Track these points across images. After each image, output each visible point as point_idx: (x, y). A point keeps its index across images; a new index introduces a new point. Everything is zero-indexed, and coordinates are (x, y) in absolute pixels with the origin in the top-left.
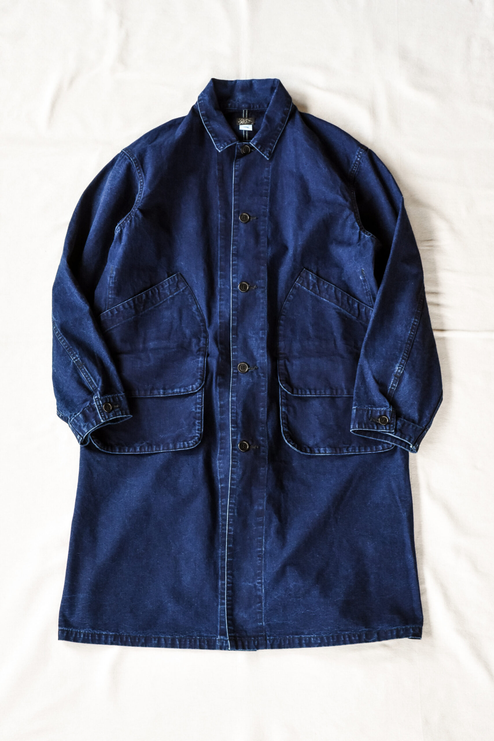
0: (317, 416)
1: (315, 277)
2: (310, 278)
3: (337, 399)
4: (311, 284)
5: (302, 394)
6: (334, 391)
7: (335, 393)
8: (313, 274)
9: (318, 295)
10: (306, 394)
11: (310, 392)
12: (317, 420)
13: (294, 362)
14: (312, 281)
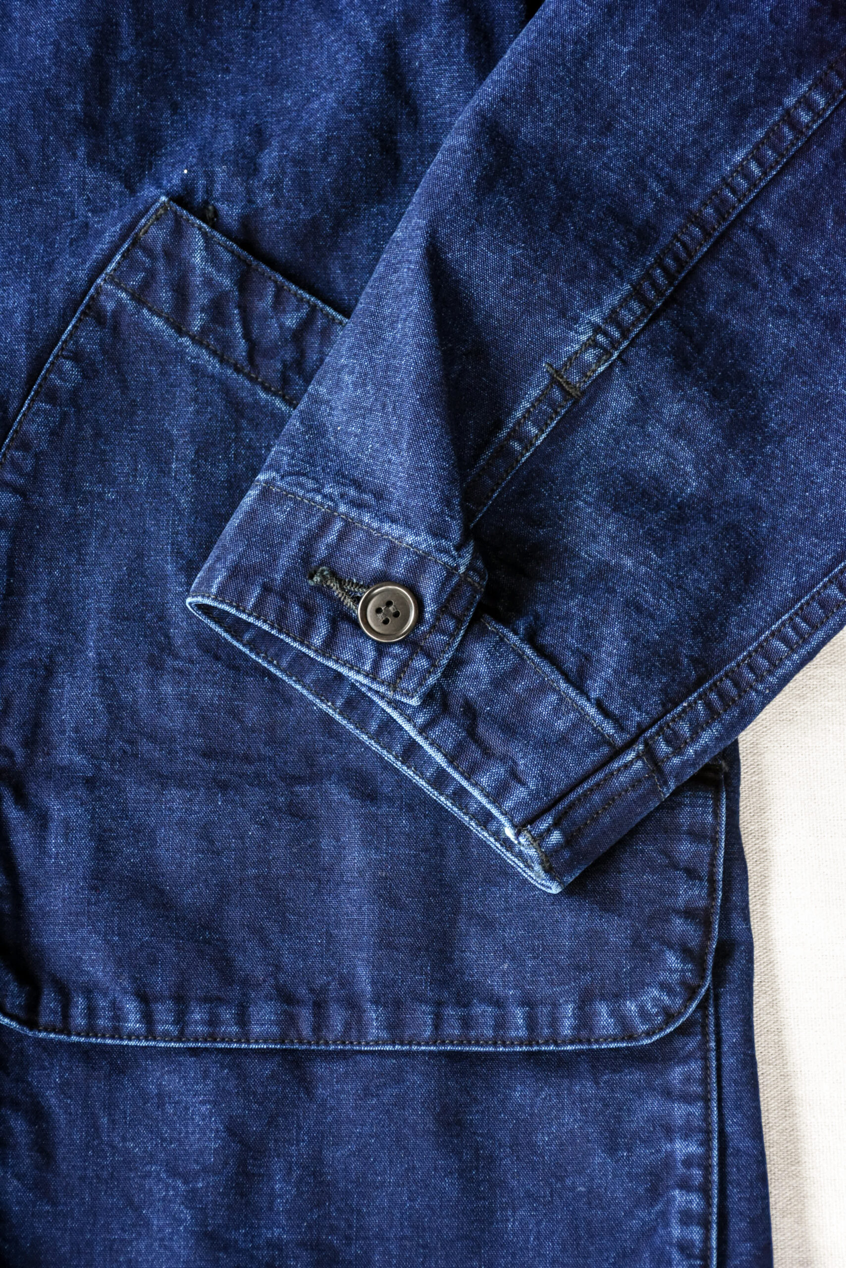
0: (186, 1182)
1: (227, 257)
2: (197, 259)
3: (320, 1069)
4: (201, 298)
5: (91, 1030)
6: (305, 1016)
7: (306, 1030)
8: (217, 235)
9: (238, 370)
10: (117, 1032)
11: (148, 1018)
12: (187, 1215)
13: (54, 807)
14: (208, 282)
